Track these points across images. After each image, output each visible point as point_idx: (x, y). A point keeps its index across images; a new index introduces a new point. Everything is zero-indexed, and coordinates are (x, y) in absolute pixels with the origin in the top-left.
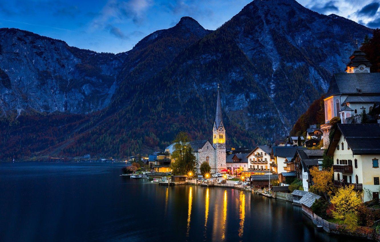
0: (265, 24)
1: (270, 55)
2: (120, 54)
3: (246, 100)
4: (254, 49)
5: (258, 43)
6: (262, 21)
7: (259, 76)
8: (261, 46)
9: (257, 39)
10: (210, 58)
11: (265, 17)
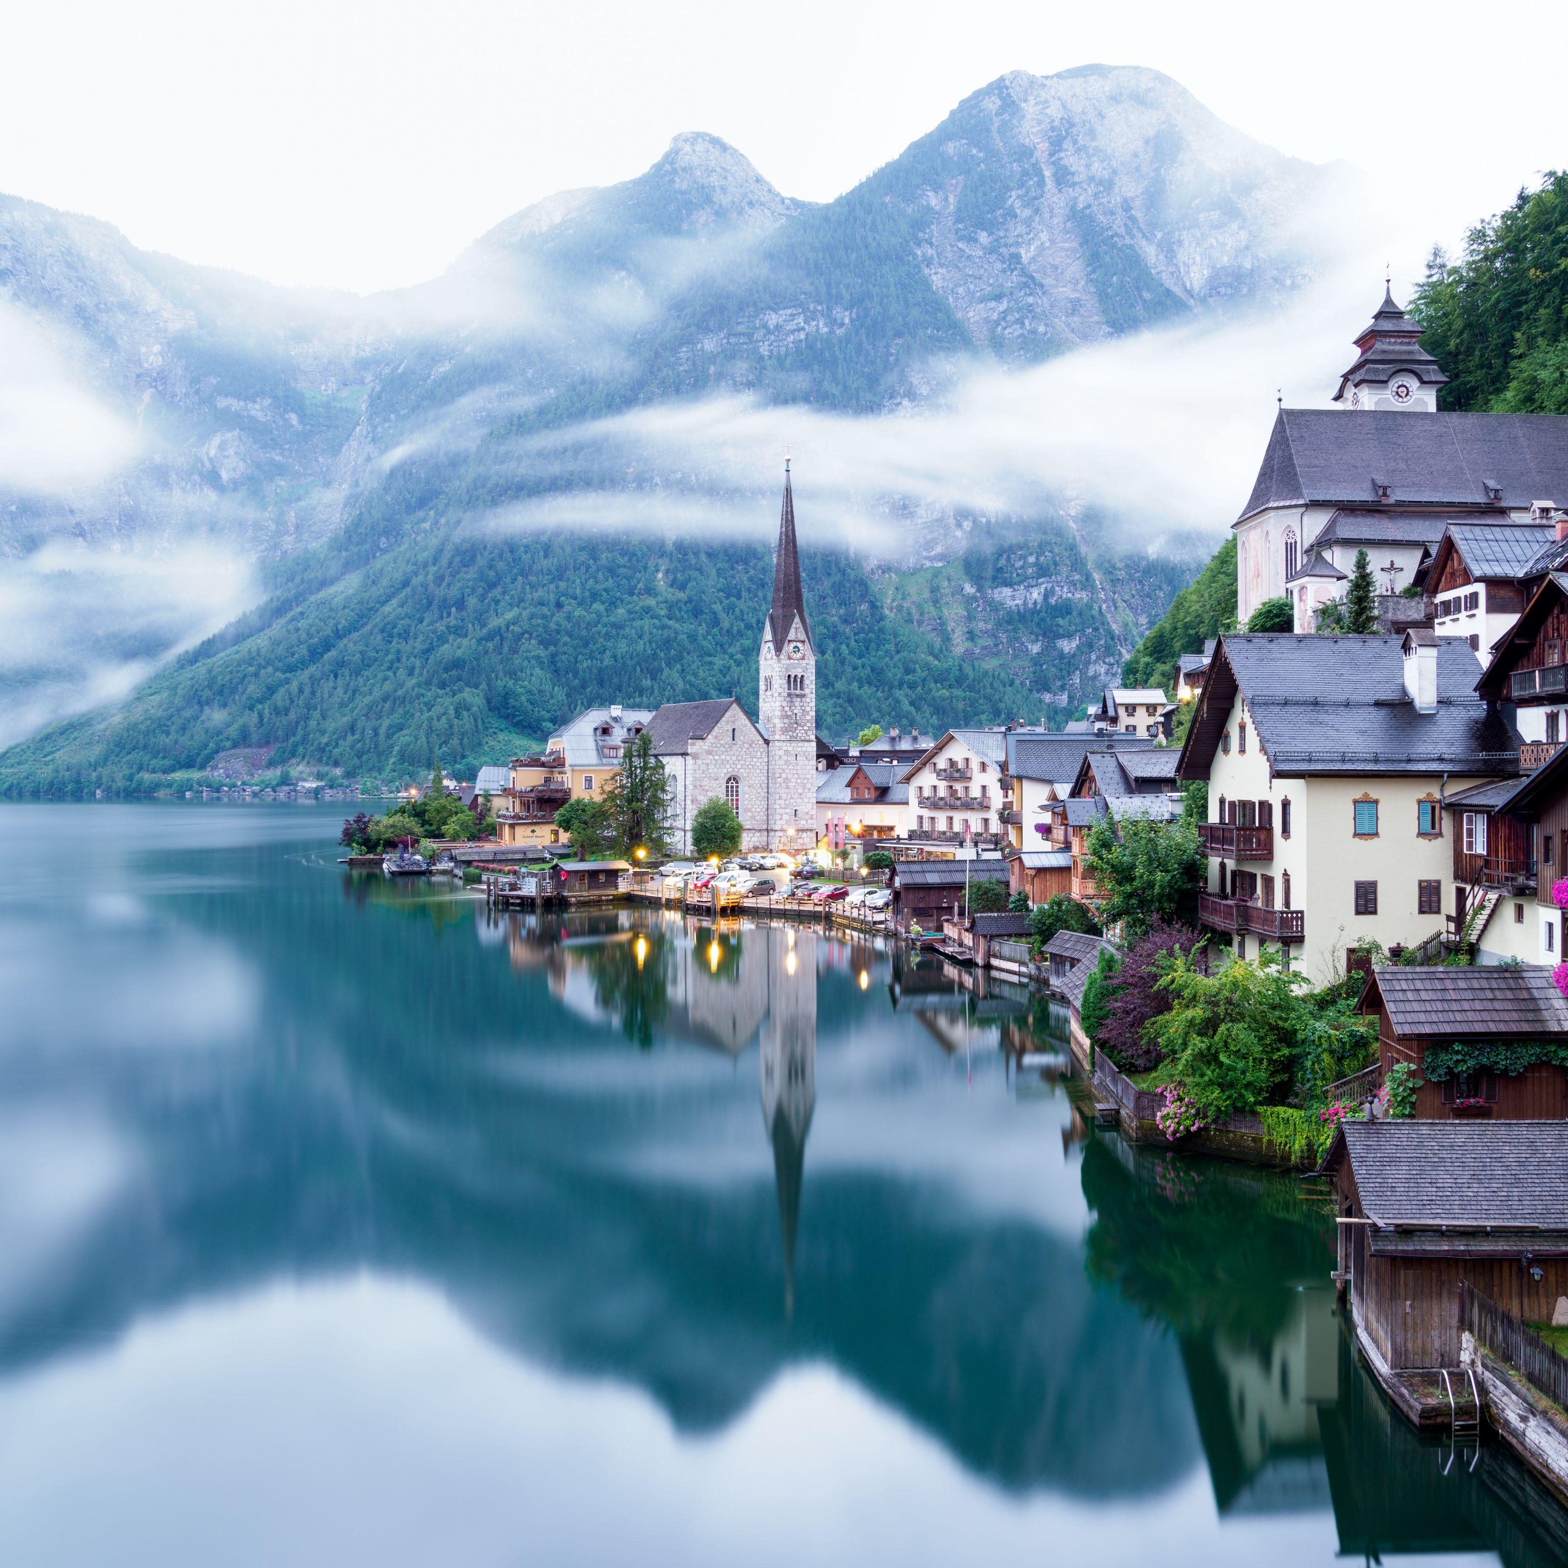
0: (1050, 184)
1: (1068, 326)
3: (959, 526)
4: (998, 298)
5: (1016, 269)
6: (1039, 173)
8: (1030, 283)
9: (1013, 250)
10: (803, 329)
11: (1051, 155)
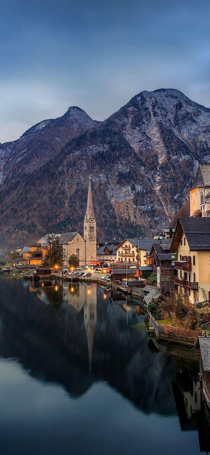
0: (152, 116)
1: (156, 147)
2: (6, 143)
3: (132, 192)
4: (141, 141)
5: (145, 135)
6: (150, 113)
7: (145, 168)
8: (149, 139)
9: (144, 131)
10: (97, 149)
11: (152, 109)
